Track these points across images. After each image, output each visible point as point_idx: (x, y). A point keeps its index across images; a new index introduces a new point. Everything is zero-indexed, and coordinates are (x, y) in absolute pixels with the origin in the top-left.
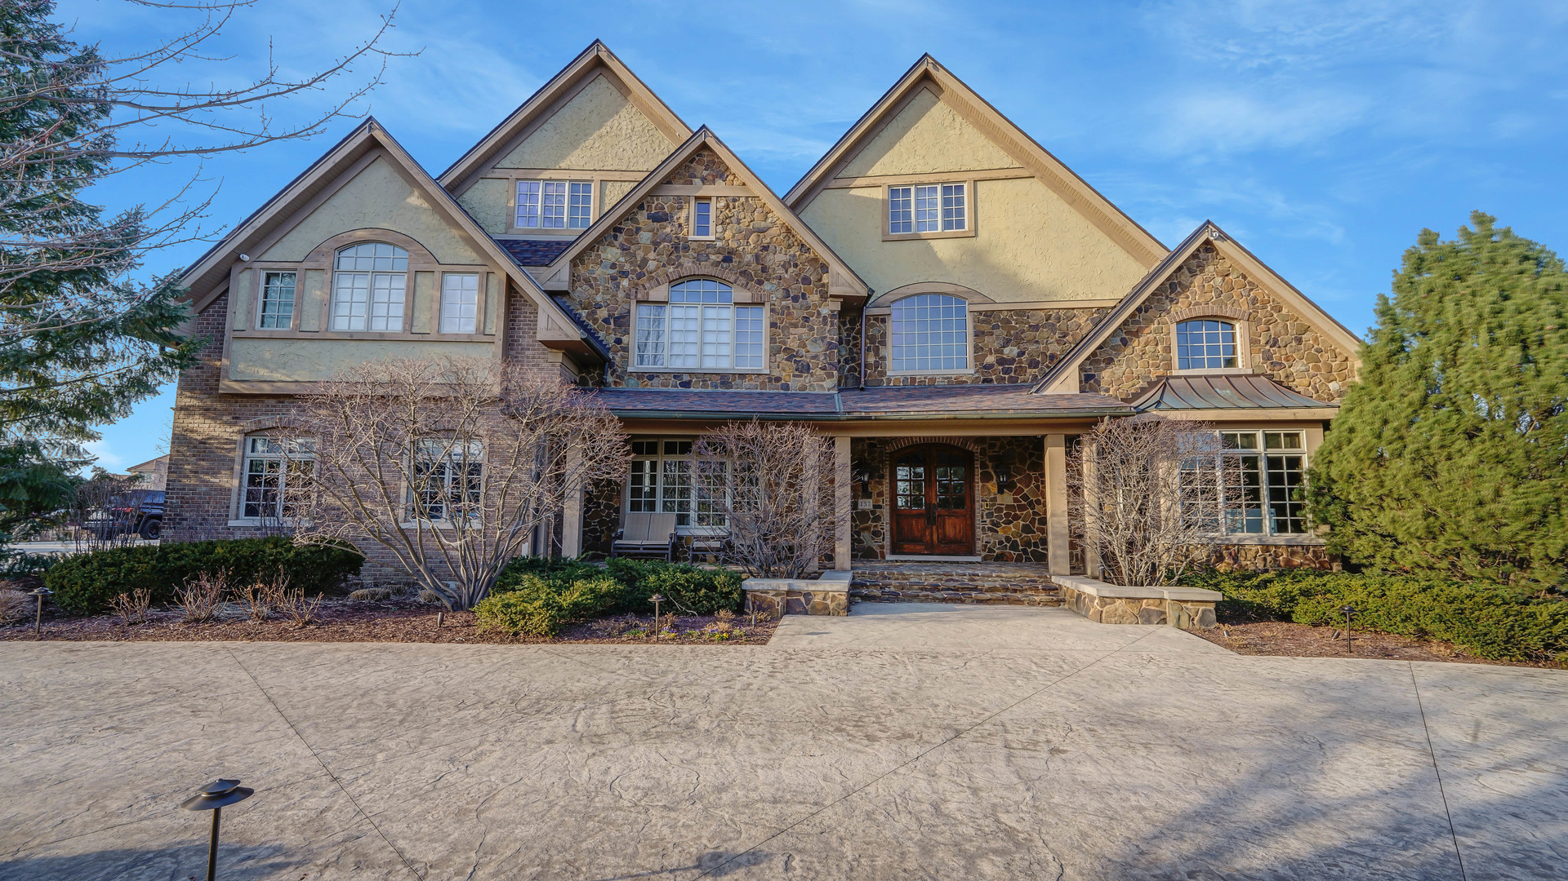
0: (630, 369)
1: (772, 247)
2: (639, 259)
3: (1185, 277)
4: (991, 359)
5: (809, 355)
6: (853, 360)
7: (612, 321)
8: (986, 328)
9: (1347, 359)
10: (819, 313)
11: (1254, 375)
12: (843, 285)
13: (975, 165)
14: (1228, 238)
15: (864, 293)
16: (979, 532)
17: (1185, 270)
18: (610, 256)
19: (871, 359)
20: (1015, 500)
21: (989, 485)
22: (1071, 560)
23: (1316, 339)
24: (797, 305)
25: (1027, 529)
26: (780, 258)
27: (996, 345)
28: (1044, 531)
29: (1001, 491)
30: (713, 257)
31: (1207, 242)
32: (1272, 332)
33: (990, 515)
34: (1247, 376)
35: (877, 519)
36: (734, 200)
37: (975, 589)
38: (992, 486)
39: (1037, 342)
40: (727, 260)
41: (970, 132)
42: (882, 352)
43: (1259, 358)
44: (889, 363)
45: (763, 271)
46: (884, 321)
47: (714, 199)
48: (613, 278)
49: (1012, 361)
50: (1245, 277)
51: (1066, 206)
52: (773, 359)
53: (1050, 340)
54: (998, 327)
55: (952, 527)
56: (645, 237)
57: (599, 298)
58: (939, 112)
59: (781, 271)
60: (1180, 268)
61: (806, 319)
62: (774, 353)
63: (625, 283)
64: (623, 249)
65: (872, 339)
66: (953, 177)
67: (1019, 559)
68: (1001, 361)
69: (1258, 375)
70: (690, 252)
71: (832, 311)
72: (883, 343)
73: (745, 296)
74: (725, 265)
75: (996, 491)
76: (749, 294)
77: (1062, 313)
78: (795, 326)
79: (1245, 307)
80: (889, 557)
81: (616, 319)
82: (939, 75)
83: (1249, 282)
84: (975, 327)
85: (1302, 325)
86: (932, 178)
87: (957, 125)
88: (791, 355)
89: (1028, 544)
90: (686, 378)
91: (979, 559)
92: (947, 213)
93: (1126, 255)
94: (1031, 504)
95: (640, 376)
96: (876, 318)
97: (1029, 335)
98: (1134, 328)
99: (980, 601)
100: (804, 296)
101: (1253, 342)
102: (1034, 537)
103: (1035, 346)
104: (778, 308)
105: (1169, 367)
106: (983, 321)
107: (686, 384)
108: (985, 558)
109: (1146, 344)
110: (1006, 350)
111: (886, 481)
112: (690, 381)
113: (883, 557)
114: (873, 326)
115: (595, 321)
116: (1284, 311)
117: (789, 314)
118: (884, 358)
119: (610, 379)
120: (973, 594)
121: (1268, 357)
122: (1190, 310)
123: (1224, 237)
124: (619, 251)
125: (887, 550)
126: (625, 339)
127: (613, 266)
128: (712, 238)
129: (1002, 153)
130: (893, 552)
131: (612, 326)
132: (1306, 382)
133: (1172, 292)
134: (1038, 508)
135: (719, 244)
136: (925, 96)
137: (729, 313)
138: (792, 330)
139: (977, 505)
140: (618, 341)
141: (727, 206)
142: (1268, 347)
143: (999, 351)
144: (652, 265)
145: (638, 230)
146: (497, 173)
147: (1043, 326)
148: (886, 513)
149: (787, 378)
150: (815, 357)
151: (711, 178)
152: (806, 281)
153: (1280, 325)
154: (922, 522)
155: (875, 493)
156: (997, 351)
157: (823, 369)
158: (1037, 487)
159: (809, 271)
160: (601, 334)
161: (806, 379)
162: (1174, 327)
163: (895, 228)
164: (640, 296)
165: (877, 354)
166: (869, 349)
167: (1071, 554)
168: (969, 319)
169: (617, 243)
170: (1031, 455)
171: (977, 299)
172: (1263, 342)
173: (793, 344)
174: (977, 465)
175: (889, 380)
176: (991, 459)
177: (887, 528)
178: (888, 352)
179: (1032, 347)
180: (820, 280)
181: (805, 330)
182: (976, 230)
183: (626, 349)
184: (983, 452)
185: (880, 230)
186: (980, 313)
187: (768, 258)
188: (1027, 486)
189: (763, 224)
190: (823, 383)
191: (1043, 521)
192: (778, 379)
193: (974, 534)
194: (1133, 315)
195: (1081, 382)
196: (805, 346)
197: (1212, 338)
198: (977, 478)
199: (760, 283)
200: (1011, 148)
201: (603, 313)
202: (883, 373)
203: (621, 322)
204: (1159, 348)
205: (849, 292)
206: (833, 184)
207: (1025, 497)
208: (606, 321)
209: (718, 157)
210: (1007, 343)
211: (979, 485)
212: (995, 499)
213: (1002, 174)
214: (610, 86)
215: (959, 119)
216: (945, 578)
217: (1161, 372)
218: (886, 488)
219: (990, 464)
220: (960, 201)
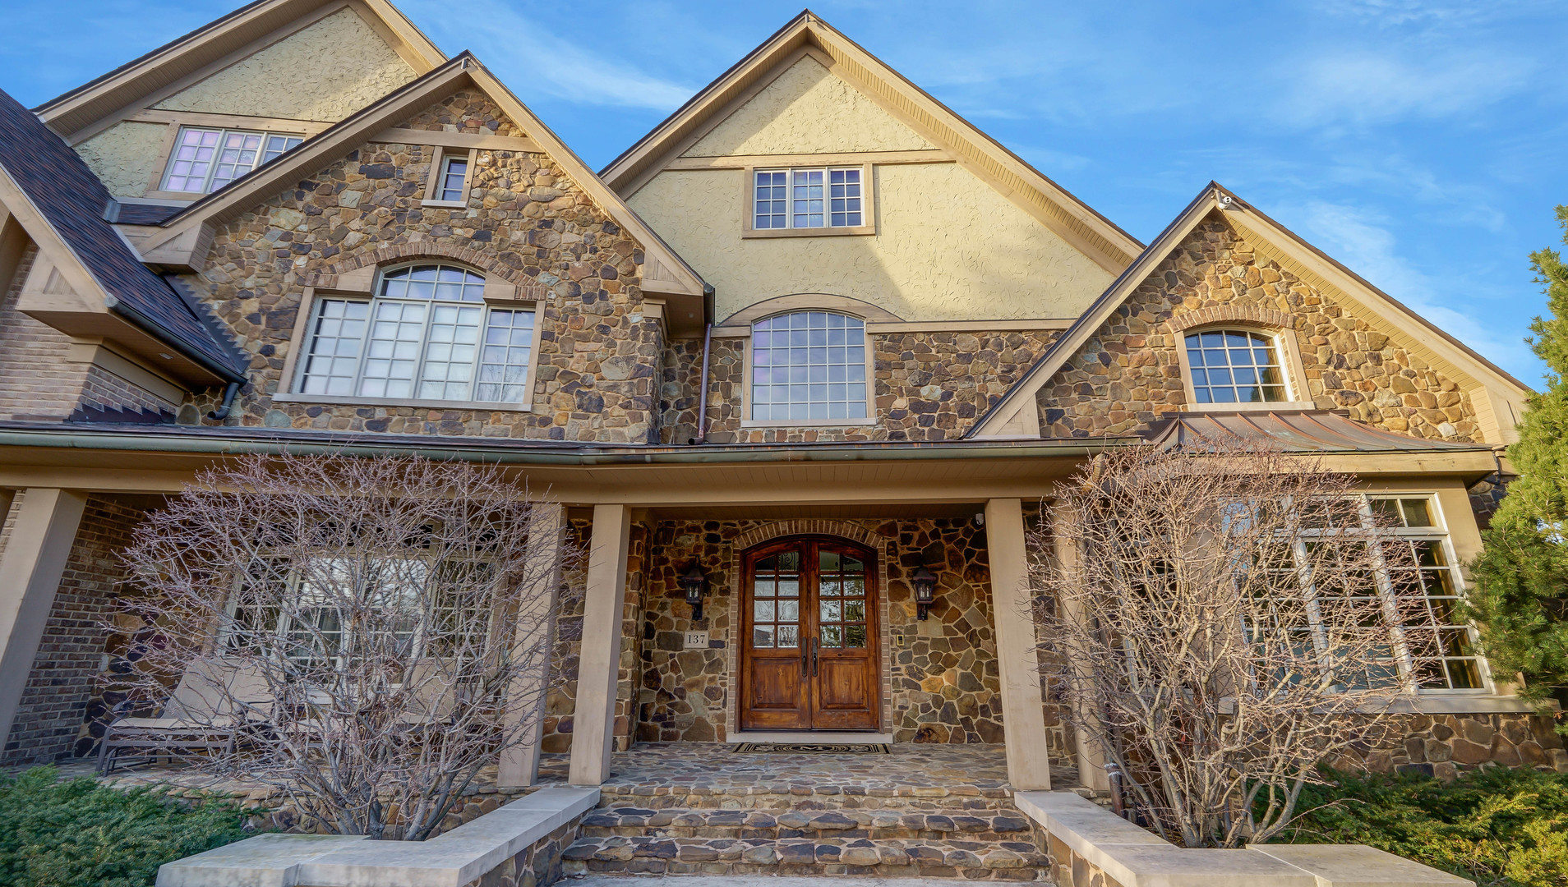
0: (276, 397)
1: (558, 223)
2: (333, 227)
3: (1187, 265)
4: (901, 403)
5: (604, 384)
6: (689, 402)
7: (264, 319)
8: (893, 357)
9: (1456, 388)
10: (626, 321)
11: (1317, 412)
12: (663, 278)
13: (874, 146)
14: (1247, 207)
15: (697, 291)
16: (887, 689)
17: (1186, 255)
18: (283, 222)
19: (718, 402)
20: (947, 631)
21: (903, 604)
22: (1049, 746)
23: (1402, 357)
24: (591, 308)
25: (970, 683)
26: (571, 238)
27: (909, 383)
28: (996, 687)
29: (922, 616)
30: (458, 231)
31: (1214, 215)
32: (1333, 346)
33: (905, 658)
34: (1308, 413)
35: (715, 665)
36: (506, 156)
37: (852, 830)
38: (908, 606)
39: (970, 379)
40: (483, 236)
41: (867, 106)
42: (736, 391)
43: (1320, 385)
44: (745, 408)
45: (539, 256)
46: (739, 347)
47: (473, 154)
48: (282, 255)
49: (934, 406)
50: (1277, 267)
51: (1001, 199)
52: (540, 388)
53: (989, 377)
54: (911, 357)
55: (844, 681)
56: (350, 198)
57: (249, 283)
58: (828, 84)
59: (568, 257)
60: (1177, 252)
61: (604, 329)
62: (542, 379)
63: (301, 261)
64: (310, 213)
65: (721, 373)
66: (843, 159)
67: (957, 739)
68: (917, 407)
69: (1324, 412)
70: (424, 222)
71: (648, 319)
72: (737, 378)
73: (504, 290)
74: (476, 243)
75: (915, 615)
76: (512, 287)
77: (1004, 337)
78: (585, 339)
79: (1285, 309)
80: (733, 738)
81: (272, 316)
82: (824, 36)
83: (1285, 273)
84: (876, 357)
85: (1377, 336)
86: (815, 160)
87: (850, 98)
88: (572, 383)
89: (972, 709)
90: (380, 414)
91: (887, 739)
92: (836, 204)
93: (1090, 262)
94: (972, 636)
95: (295, 408)
96: (728, 341)
97: (958, 368)
98: (1119, 339)
99: (857, 870)
100: (603, 295)
101: (1307, 361)
102: (981, 698)
103: (967, 385)
104: (557, 310)
105: (1181, 399)
106: (889, 348)
107: (381, 425)
108: (899, 738)
109: (1141, 363)
110: (925, 391)
111: (733, 599)
112: (388, 420)
113: (723, 737)
114: (722, 353)
115: (234, 317)
116: (1345, 315)
117: (575, 320)
118: (737, 401)
119: (238, 412)
120: (845, 845)
121: (1334, 385)
122: (1203, 314)
123: (1239, 204)
124: (302, 216)
125: (730, 723)
126: (281, 348)
127: (286, 236)
128: (463, 204)
129: (911, 131)
130: (742, 728)
131: (263, 327)
132: (1400, 422)
133: (1170, 287)
134: (985, 644)
135: (472, 214)
136: (806, 66)
137: (477, 317)
138: (578, 345)
139: (884, 640)
140: (268, 351)
141: (493, 163)
142: (1331, 368)
143: (913, 392)
144: (353, 238)
145: (341, 187)
146: (152, 116)
147: (979, 356)
148: (730, 656)
149: (562, 420)
150: (613, 387)
151: (473, 124)
152: (610, 274)
153: (1343, 337)
154: (794, 671)
155: (713, 619)
156: (910, 392)
157: (626, 406)
158: (982, 608)
159: (615, 259)
160: (240, 340)
161: (594, 422)
162: (1180, 338)
163: (762, 222)
164: (321, 283)
165: (727, 394)
166: (715, 388)
167: (1048, 732)
168: (868, 344)
169: (300, 204)
170: (969, 554)
171: (878, 317)
172: (1322, 360)
173: (576, 365)
174: (883, 569)
175: (744, 434)
176: (906, 560)
177: (731, 682)
178: (742, 391)
179: (962, 386)
180: (632, 273)
181: (602, 345)
182: (877, 226)
183: (279, 365)
184: (892, 549)
185: (739, 225)
186: (884, 335)
187: (550, 238)
188: (966, 607)
189: (547, 191)
190: (625, 430)
191: (994, 668)
192: (545, 421)
193: (879, 691)
194: (1112, 319)
195: (1041, 422)
196: (597, 370)
197: (1241, 357)
198: (884, 593)
199: (533, 272)
200: (924, 124)
201: (250, 306)
202: (735, 424)
203: (280, 320)
204: (1161, 369)
205: (674, 289)
206: (676, 164)
207: (964, 626)
208: (253, 318)
209: (490, 99)
210: (924, 380)
211: (886, 605)
212: (912, 630)
213: (911, 157)
214: (359, 21)
215: (852, 91)
216: (794, 800)
217: (1168, 407)
218: (732, 611)
219: (904, 570)
220: (855, 190)
